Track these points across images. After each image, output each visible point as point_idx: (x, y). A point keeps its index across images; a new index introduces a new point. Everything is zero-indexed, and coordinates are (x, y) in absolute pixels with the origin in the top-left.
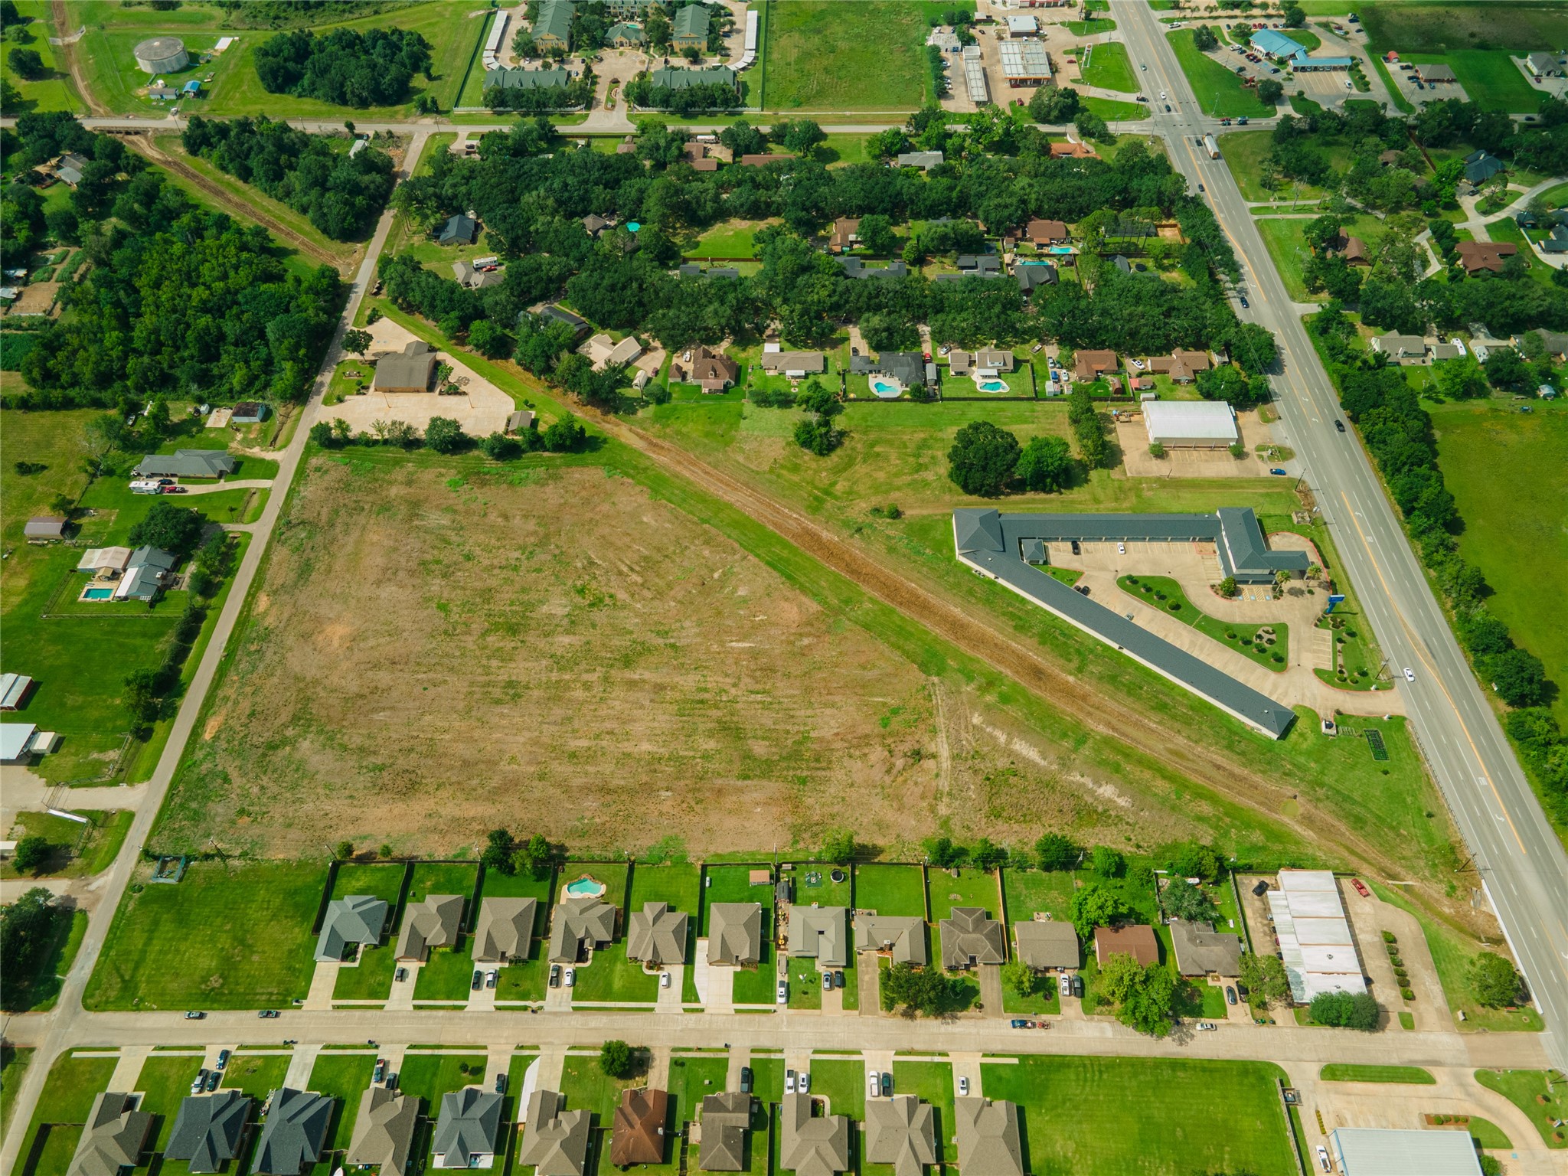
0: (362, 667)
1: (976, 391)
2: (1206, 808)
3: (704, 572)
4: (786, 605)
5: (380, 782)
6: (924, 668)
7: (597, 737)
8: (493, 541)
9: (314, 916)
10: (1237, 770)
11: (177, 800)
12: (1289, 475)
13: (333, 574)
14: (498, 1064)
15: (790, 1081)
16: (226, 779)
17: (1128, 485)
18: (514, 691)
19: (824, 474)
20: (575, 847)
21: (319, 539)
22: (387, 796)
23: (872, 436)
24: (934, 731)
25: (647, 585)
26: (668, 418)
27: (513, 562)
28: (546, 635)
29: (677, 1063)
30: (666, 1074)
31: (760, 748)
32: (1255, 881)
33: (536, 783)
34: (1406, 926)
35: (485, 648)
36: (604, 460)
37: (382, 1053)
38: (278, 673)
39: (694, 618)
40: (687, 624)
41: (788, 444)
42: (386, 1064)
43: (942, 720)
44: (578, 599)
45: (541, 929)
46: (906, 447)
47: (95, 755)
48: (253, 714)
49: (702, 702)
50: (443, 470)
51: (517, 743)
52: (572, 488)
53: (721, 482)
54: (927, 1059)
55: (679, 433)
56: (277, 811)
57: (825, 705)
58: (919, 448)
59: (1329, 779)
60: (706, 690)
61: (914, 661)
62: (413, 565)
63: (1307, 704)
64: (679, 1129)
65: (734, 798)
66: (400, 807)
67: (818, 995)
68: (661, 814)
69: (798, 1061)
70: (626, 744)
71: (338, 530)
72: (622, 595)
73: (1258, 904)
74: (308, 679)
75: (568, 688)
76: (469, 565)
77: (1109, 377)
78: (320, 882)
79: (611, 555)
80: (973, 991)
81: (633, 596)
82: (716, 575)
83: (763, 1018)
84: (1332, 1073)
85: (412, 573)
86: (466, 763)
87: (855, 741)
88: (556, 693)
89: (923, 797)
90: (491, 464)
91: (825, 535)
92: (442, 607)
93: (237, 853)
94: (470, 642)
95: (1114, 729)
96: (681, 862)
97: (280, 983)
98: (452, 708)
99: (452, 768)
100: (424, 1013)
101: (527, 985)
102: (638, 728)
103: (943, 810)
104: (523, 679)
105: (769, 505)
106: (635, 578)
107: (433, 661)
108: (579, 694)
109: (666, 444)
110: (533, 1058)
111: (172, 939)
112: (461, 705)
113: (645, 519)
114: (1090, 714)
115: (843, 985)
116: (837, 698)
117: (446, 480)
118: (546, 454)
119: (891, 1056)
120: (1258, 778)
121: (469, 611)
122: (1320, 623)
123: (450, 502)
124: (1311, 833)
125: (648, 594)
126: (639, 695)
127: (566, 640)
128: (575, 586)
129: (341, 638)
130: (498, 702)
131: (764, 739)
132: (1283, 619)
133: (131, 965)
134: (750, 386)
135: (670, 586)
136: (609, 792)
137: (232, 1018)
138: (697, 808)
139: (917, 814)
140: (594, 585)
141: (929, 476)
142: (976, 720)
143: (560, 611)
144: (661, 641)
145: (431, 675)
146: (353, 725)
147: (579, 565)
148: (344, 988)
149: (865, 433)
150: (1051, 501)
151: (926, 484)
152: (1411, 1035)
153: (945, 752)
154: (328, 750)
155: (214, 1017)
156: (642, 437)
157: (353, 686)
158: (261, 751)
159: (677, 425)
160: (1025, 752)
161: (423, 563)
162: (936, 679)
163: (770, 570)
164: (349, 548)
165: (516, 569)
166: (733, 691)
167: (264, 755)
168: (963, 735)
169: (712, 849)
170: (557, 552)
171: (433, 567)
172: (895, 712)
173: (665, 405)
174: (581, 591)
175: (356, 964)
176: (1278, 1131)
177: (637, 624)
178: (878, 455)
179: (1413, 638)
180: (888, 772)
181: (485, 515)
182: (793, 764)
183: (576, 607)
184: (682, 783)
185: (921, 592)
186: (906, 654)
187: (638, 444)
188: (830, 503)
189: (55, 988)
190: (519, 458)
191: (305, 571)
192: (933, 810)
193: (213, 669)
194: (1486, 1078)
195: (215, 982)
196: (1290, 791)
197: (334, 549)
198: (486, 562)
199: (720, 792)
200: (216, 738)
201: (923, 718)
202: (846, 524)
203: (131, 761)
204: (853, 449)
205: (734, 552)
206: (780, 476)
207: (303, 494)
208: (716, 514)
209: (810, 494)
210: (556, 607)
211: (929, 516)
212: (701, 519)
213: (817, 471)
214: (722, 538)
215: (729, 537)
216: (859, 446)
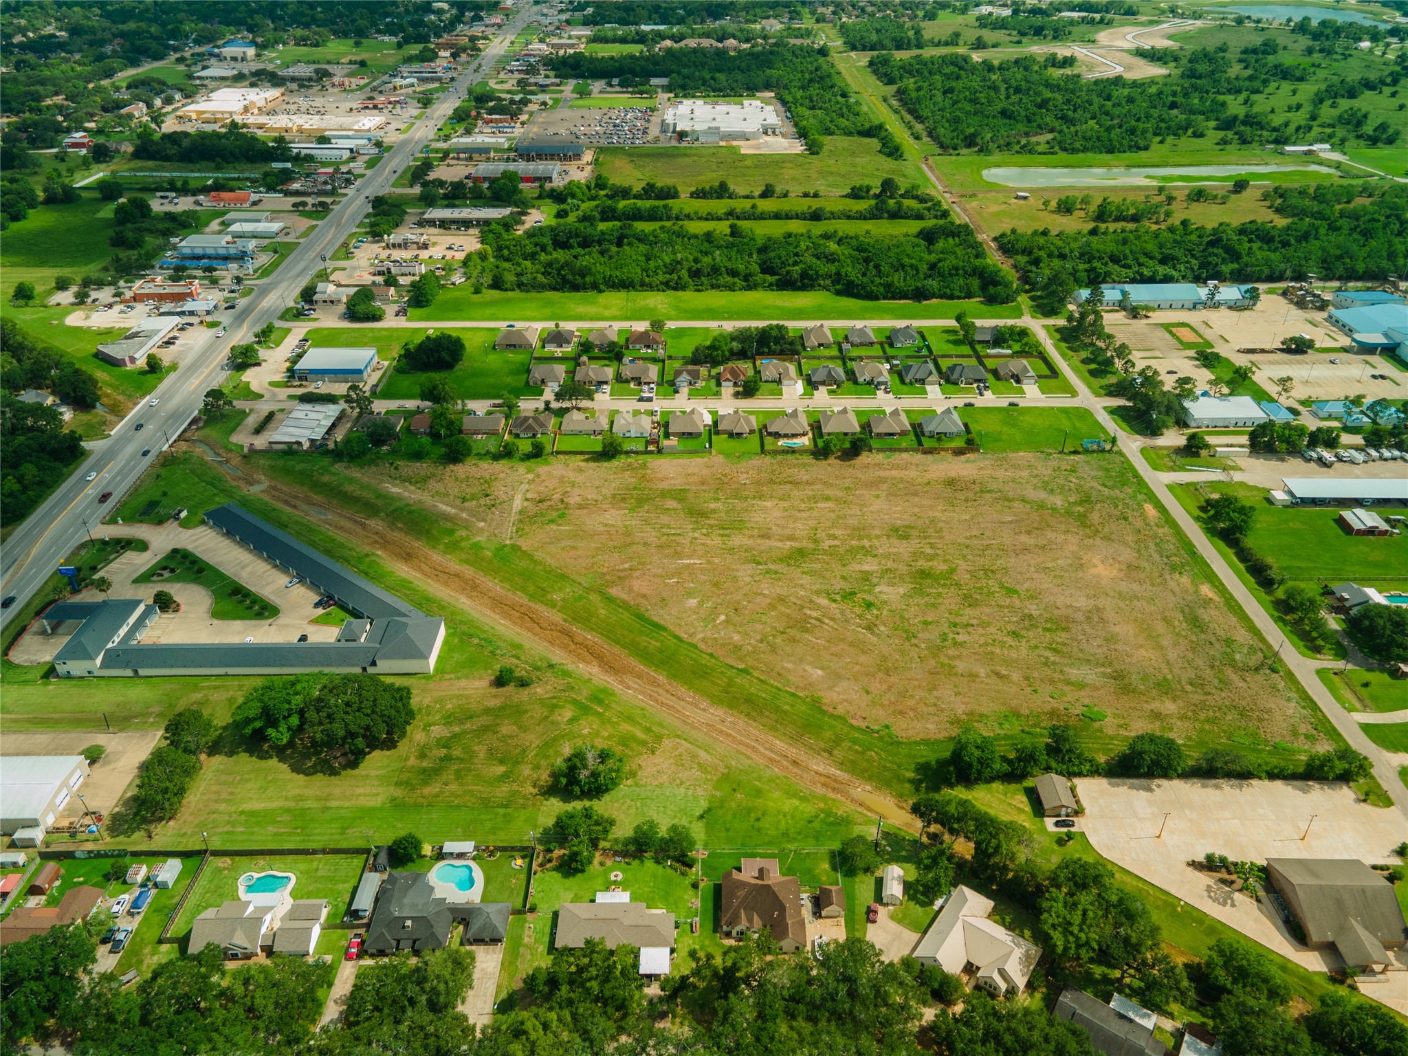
0: (1054, 547)
1: (303, 874)
2: (326, 479)
3: (737, 620)
4: (645, 591)
5: (978, 485)
6: (516, 548)
7: (811, 509)
8: (998, 651)
9: (972, 429)
10: (278, 504)
13: (1159, 617)
14: (821, 393)
16: (1104, 485)
18: (899, 533)
20: (807, 459)
21: (1214, 652)
22: (967, 479)
24: (521, 513)
25: (797, 608)
27: (961, 631)
28: (888, 570)
29: (717, 394)
30: (723, 392)
33: (851, 486)
35: (946, 561)
36: (904, 751)
37: (890, 396)
38: (1132, 543)
39: (741, 582)
40: (748, 579)
41: (633, 776)
42: (886, 393)
43: (512, 519)
44: (869, 598)
48: (1125, 518)
49: (725, 529)
50: (1124, 733)
51: (878, 505)
52: (931, 709)
56: (1047, 472)
57: (613, 525)
60: (723, 536)
61: (524, 552)
62: (1076, 627)
63: (181, 529)
65: (691, 480)
66: (952, 475)
68: (747, 473)
70: (786, 505)
71: (1200, 662)
72: (823, 601)
74: (1098, 539)
75: (849, 535)
76: (1010, 628)
78: (981, 444)
79: (847, 634)
81: (811, 601)
82: (722, 617)
83: (668, 406)
85: (1070, 620)
86: (914, 494)
87: (591, 507)
88: (859, 533)
89: (544, 481)
91: (595, 670)
92: (1012, 591)
93: (1055, 455)
94: (964, 566)
95: (363, 524)
96: (727, 454)
98: (948, 523)
99: (925, 492)
101: (816, 413)
102: (778, 514)
103: (530, 476)
104: (895, 541)
106: (813, 614)
107: (988, 552)
108: (838, 532)
109: (820, 791)
110: (801, 395)
111: (1059, 425)
112: (941, 525)
113: (820, 672)
114: (377, 533)
116: (602, 529)
117: (1112, 721)
119: (593, 397)
121: (980, 588)
123: (1083, 694)
125: (794, 600)
126: (782, 532)
127: (867, 567)
128: (878, 609)
129: (1096, 566)
130: (909, 527)
131: (668, 509)
132: (132, 585)
134: (695, 886)
135: (772, 607)
136: (791, 483)
137: (991, 405)
138: (719, 476)
139: (550, 475)
140: (858, 610)
142: (481, 525)
143: (883, 588)
144: (772, 567)
145: (984, 543)
146: (1028, 514)
147: (882, 628)
151: (449, 722)
153: (517, 503)
154: (1037, 500)
155: (1002, 405)
156: (860, 803)
157: (1051, 535)
158: (1093, 499)
159: (808, 809)
160: (449, 508)
161: (1065, 629)
162: (508, 542)
163: (662, 622)
164: (1166, 642)
165: (954, 625)
166: (696, 535)
167: (1088, 497)
168: (496, 516)
169: (705, 460)
170: (914, 641)
171: (1049, 625)
172: (551, 521)
173: (836, 846)
174: (869, 605)
177: (800, 579)
178: (503, 762)
180: (567, 493)
181: (1027, 678)
182: (645, 496)
183: (868, 592)
184: (733, 487)
185: (496, 617)
186: (530, 557)
187: (862, 791)
188: (584, 694)
189: (1111, 412)
191: (1196, 622)
192: (538, 476)
195: (1015, 414)
197: (1184, 642)
198: (991, 630)
199: (703, 483)
200: (1140, 505)
201: (530, 518)
202: (566, 674)
203: (1194, 494)
204: (537, 767)
205: (704, 640)
206: (648, 730)
207: (1293, 704)
208: (731, 684)
209: (608, 707)
210: (891, 593)
211: (458, 678)
212: (749, 674)
213: (594, 734)
214: (720, 653)
215: (711, 655)
216: (527, 772)
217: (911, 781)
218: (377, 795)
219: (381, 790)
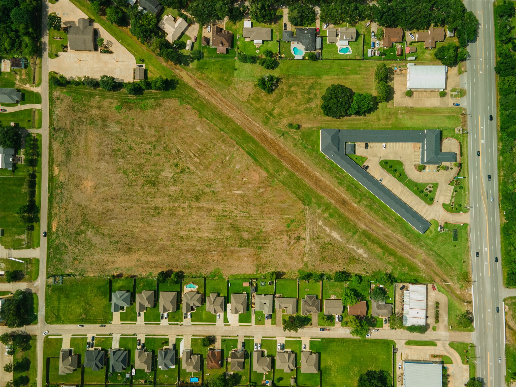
0: (101, 200)
1: (337, 54)
2: (392, 259)
3: (223, 157)
4: (254, 174)
5: (118, 248)
6: (304, 203)
7: (189, 230)
8: (139, 140)
9: (108, 295)
10: (406, 243)
11: (52, 255)
12: (461, 106)
13: (80, 156)
14: (172, 341)
15: (256, 347)
16: (66, 247)
17: (393, 111)
18: (158, 211)
19: (270, 104)
20: (187, 272)
21: (69, 138)
22: (122, 253)
23: (291, 81)
24: (305, 229)
25: (202, 163)
26: (203, 69)
27: (148, 150)
28: (166, 186)
29: (223, 341)
30: (220, 343)
31: (245, 235)
32: (401, 285)
33: (171, 248)
34: (443, 299)
35: (144, 192)
36: (178, 95)
37: (139, 337)
38: (71, 203)
39: (220, 179)
40: (218, 181)
41: (255, 86)
42: (140, 340)
43: (308, 224)
44: (176, 169)
45: (179, 300)
46: (304, 88)
47: (17, 237)
48: (67, 220)
49: (224, 216)
50: (112, 100)
51: (162, 233)
52: (166, 111)
53: (227, 105)
54: (295, 339)
55: (208, 77)
56: (86, 258)
57: (268, 218)
58: (310, 89)
59: (435, 249)
60: (226, 211)
61: (300, 200)
62: (110, 151)
63: (436, 219)
64: (225, 358)
65: (237, 255)
66: (127, 257)
67: (264, 321)
68: (213, 260)
69: (258, 340)
70: (199, 233)
71: (76, 133)
72: (192, 168)
73: (400, 292)
74: (83, 206)
75: (177, 210)
76: (131, 152)
77: (397, 44)
78: (107, 284)
79: (186, 148)
80: (310, 320)
81: (196, 168)
82: (227, 158)
83: (248, 327)
84: (409, 343)
85: (110, 156)
86: (146, 241)
87: (278, 233)
88: (173, 212)
89: (299, 255)
90: (131, 97)
91: (269, 135)
92: (125, 173)
93: (78, 274)
94: (138, 189)
95: (367, 226)
96: (221, 277)
97: (103, 316)
98: (137, 218)
99: (141, 242)
100: (148, 325)
101: (177, 317)
102: (203, 227)
103: (306, 259)
104: (160, 206)
105: (247, 119)
106: (196, 160)
107: (127, 198)
108: (181, 212)
109: (203, 83)
110: (182, 339)
111: (66, 303)
112: (140, 217)
113: (198, 129)
114: (360, 220)
115: (271, 318)
116: (272, 216)
117: (114, 106)
118: (153, 91)
119: (284, 338)
120: (411, 246)
121: (136, 174)
122: (451, 183)
123: (118, 118)
124: (424, 266)
125: (202, 168)
126: (203, 213)
127: (173, 188)
128: (174, 163)
129: (90, 187)
130: (153, 216)
131: (247, 231)
132: (438, 181)
133: (56, 311)
134: (238, 48)
135: (210, 164)
136: (195, 252)
137: (92, 326)
138: (225, 258)
139: (297, 261)
140: (181, 162)
141: (313, 105)
142: (320, 223)
143: (170, 175)
144: (208, 189)
145: (127, 204)
146: (104, 225)
147: (174, 152)
148: (123, 318)
149: (288, 79)
150: (361, 120)
151: (311, 109)
152: (434, 332)
153: (308, 238)
154: (98, 235)
155: (86, 326)
156: (193, 78)
157: (100, 209)
158: (74, 235)
159: (207, 73)
160: (335, 236)
161: (113, 151)
162: (307, 207)
163: (248, 156)
164: (83, 143)
165: (150, 154)
166: (235, 211)
167: (76, 237)
168: (315, 229)
169: (231, 273)
170: (165, 145)
171: (118, 153)
172: (292, 221)
173: (201, 61)
174: (176, 165)
175: (125, 311)
176: (389, 358)
177: (199, 181)
178: (292, 92)
179: (483, 190)
180: (288, 245)
181: (133, 126)
182: (256, 242)
183: (176, 173)
184: (220, 249)
185: (305, 165)
186: (298, 196)
187: (191, 83)
188: (272, 120)
189: (36, 318)
190: (142, 94)
191: (68, 154)
192: (302, 259)
193: (47, 201)
194: (452, 345)
195: (83, 316)
196: (421, 251)
197: (77, 143)
198: (138, 151)
199: (232, 252)
200: (57, 230)
201: (301, 224)
202: (278, 131)
203: (30, 239)
204: (282, 89)
205: (234, 146)
206: (251, 104)
207: (56, 113)
208: (226, 125)
209: (264, 115)
210: (168, 173)
211: (311, 128)
212: (220, 129)
213: (267, 102)
214: (229, 139)
215: (232, 138)
216: (285, 87)
217: (178, 84)
218: (325, 80)
219: (324, 82)
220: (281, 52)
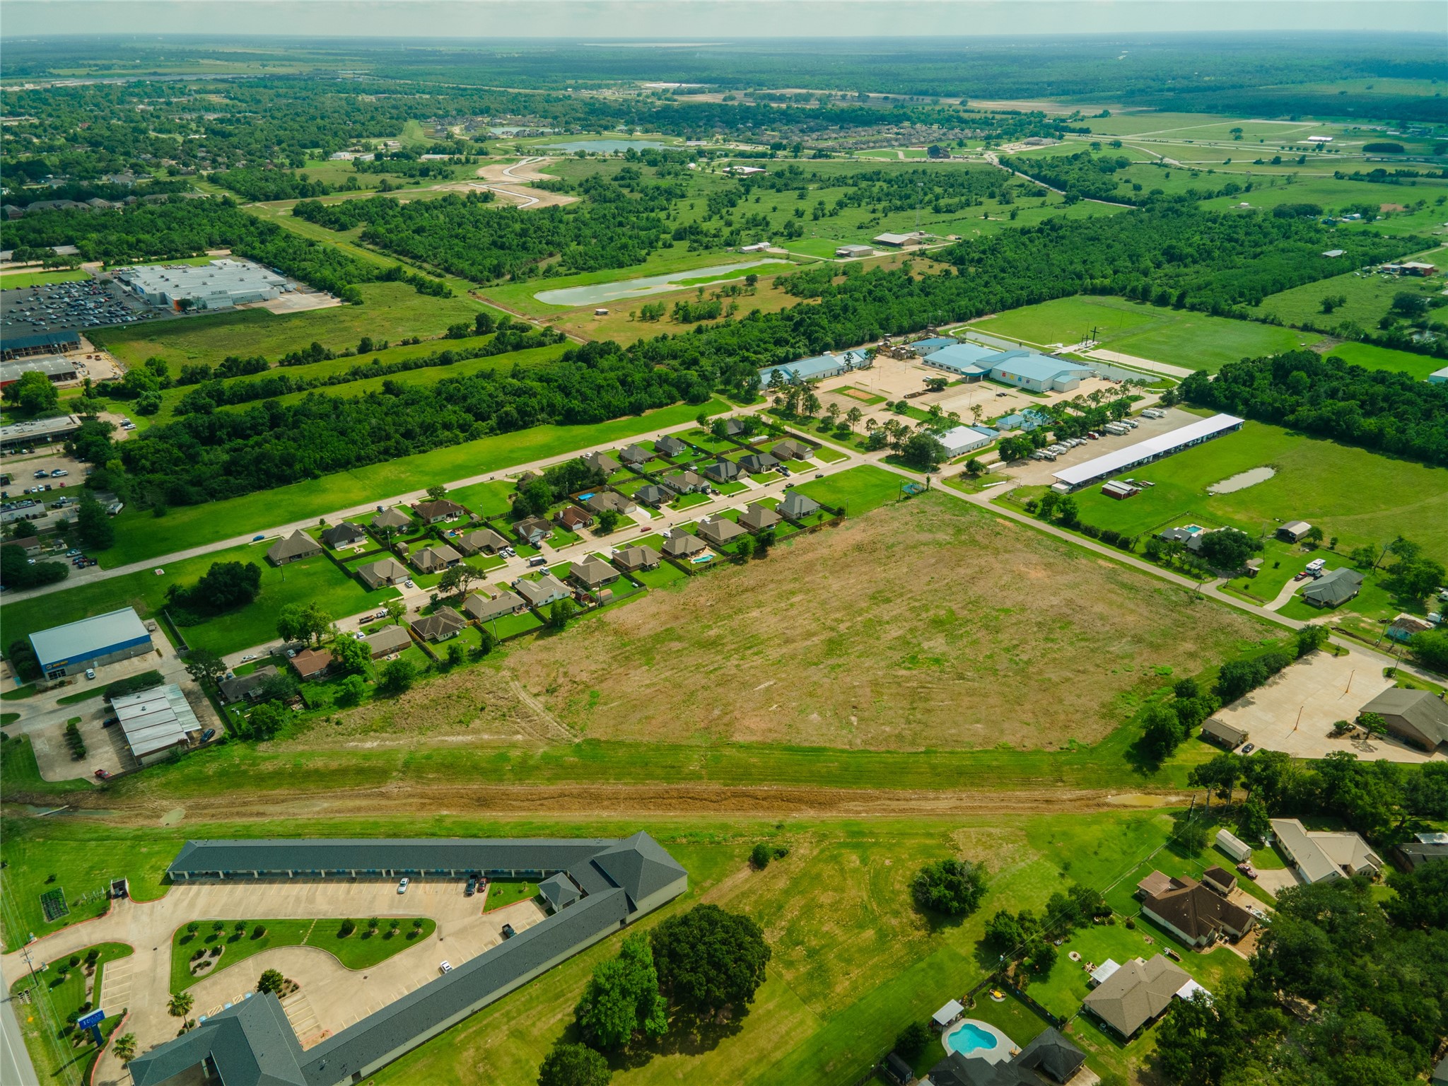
0: (987, 569)
2: (268, 767)
3: (866, 715)
4: (765, 726)
5: (880, 544)
6: (594, 742)
7: (792, 605)
8: (1056, 656)
11: (961, 503)
13: (1106, 592)
14: (666, 511)
15: (511, 552)
16: (955, 515)
18: (879, 599)
19: (888, 863)
20: (732, 567)
21: (1160, 601)
22: (866, 542)
23: (897, 948)
24: (549, 708)
25: (895, 685)
26: (1132, 829)
27: (1016, 652)
28: (912, 630)
29: (578, 539)
30: (581, 535)
31: (676, 645)
33: (795, 576)
34: (61, 773)
35: (938, 607)
37: (723, 496)
38: (1025, 549)
39: (826, 685)
40: (827, 680)
42: (717, 495)
43: (548, 719)
44: (929, 656)
45: (706, 539)
46: (839, 957)
47: (1032, 497)
48: (998, 533)
49: (749, 648)
50: (1192, 674)
51: (834, 583)
52: (1079, 715)
55: (1097, 823)
56: (909, 518)
57: (654, 684)
58: (821, 968)
59: (127, 844)
60: (756, 654)
61: (607, 742)
62: (1074, 619)
63: (147, 905)
65: (663, 619)
66: (852, 542)
68: (700, 596)
70: (769, 610)
71: (1163, 611)
72: (903, 672)
74: (1003, 554)
75: (848, 615)
76: (1041, 636)
78: (841, 512)
79: (956, 689)
81: (896, 676)
82: (853, 719)
85: (1064, 615)
86: (848, 566)
87: (608, 676)
88: (852, 610)
89: (526, 672)
91: (812, 813)
92: (1006, 611)
93: (896, 504)
94: (954, 606)
95: (382, 795)
96: (663, 586)
98: (900, 579)
99: (853, 562)
100: (723, 508)
101: (687, 528)
102: (773, 619)
103: (505, 673)
104: (885, 606)
106: (912, 685)
107: (954, 589)
108: (837, 616)
110: (652, 517)
111: (870, 482)
112: (898, 582)
113: (979, 726)
114: (412, 796)
116: (649, 691)
117: (1176, 670)
120: (211, 822)
122: (117, 1021)
123: (1139, 660)
126: (797, 632)
127: (895, 634)
128: (946, 661)
129: (1029, 573)
130: (879, 592)
131: (679, 651)
133: (870, 474)
134: (1131, 927)
135: (877, 693)
136: (746, 591)
137: (804, 481)
138: (681, 607)
139: (523, 664)
140: (935, 668)
142: (519, 737)
143: (927, 645)
144: (829, 663)
145: (942, 584)
146: (939, 552)
147: (969, 674)
148: (769, 500)
149: (911, 945)
153: (530, 702)
154: (931, 541)
155: (812, 479)
156: (1125, 806)
157: (974, 562)
158: (963, 527)
159: (1111, 828)
160: (460, 737)
161: (1070, 623)
162: (577, 741)
163: (815, 745)
164: (1131, 607)
165: (1007, 650)
166: (735, 662)
167: (957, 527)
168: (523, 723)
169: (650, 597)
170: (1001, 673)
171: (1059, 625)
172: (592, 704)
173: (1162, 842)
174: (937, 661)
175: (776, 504)
177: (863, 663)
178: (861, 926)
180: (566, 674)
181: (1097, 666)
182: (642, 648)
183: (922, 651)
184: (706, 611)
185: (658, 812)
186: (621, 744)
187: (1113, 796)
188: (840, 836)
189: (888, 463)
191: (1126, 586)
192: (513, 670)
193: (1060, 536)
195: (830, 483)
197: (1139, 602)
198: (1032, 643)
199: (676, 618)
200: (995, 522)
201: (566, 710)
202: (799, 827)
203: (1013, 503)
204: (896, 914)
205: (865, 743)
206: (929, 835)
207: (1234, 615)
208: (932, 767)
209: (873, 835)
210: (935, 645)
211: (719, 881)
212: (935, 752)
213: (898, 861)
214: (893, 747)
215: (888, 752)
216: (894, 922)
218: (802, 1022)
219: (799, 1014)
220: (1016, 1003)
